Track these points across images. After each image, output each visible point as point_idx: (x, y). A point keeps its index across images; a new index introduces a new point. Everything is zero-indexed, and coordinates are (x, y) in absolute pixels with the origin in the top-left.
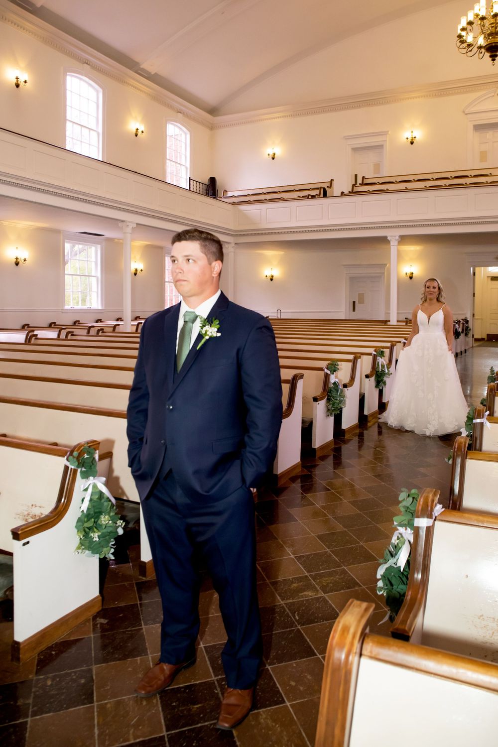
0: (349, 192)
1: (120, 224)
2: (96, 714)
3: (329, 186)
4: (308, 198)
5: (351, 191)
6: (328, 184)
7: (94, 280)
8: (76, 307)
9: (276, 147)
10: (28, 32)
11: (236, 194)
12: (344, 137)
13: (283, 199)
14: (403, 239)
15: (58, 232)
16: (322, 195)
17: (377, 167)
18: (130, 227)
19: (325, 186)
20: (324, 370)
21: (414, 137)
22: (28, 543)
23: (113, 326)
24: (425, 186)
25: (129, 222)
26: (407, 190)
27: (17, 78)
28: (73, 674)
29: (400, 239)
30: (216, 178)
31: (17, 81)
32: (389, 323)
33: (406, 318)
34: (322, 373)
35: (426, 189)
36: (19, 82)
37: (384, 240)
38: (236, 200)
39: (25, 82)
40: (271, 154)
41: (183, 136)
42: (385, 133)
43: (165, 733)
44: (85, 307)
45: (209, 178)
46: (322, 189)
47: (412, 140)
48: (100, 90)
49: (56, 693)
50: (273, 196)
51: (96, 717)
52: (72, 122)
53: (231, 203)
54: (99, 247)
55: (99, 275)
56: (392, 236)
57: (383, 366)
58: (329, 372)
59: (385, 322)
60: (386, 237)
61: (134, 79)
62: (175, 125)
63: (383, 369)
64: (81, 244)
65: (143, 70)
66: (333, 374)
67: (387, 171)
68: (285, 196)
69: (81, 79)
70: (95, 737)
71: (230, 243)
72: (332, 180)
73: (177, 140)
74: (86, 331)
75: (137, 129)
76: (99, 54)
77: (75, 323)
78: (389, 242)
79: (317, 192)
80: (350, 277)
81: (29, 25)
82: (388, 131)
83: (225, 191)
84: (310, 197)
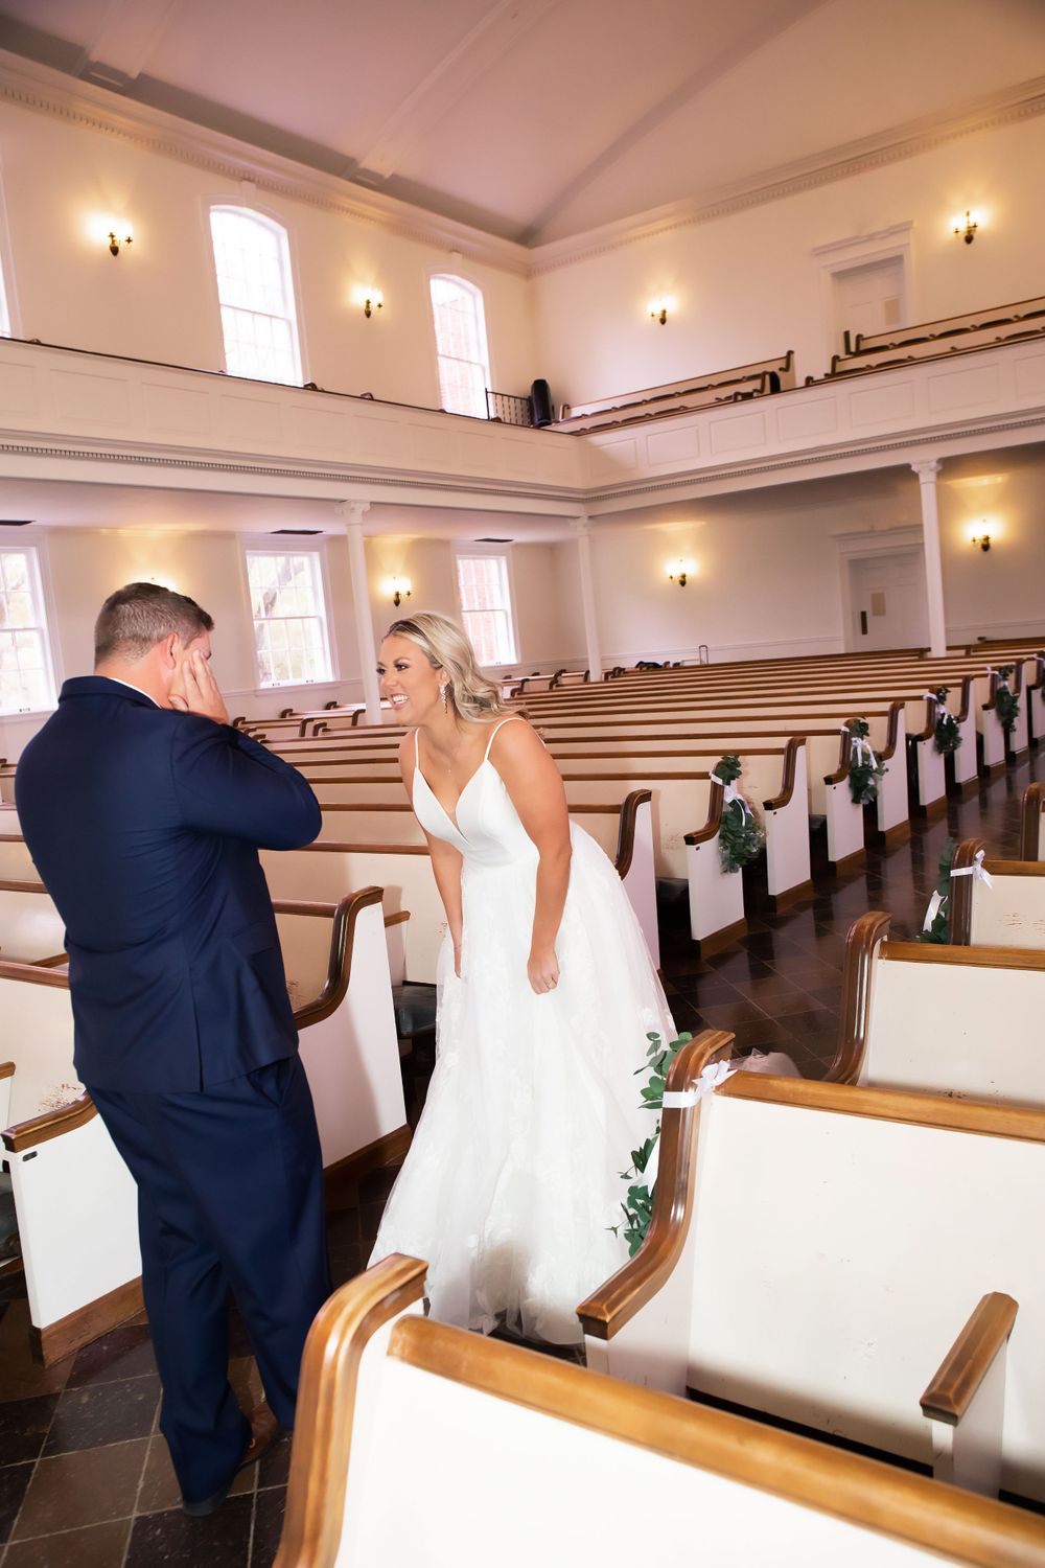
0: (826, 375)
1: (338, 509)
2: (148, 1453)
3: (784, 366)
4: (736, 401)
5: (829, 371)
6: (783, 364)
7: (314, 623)
8: (284, 683)
9: (665, 298)
10: (121, 135)
11: (589, 410)
12: (815, 249)
13: (685, 408)
14: (950, 466)
15: (228, 536)
16: (768, 389)
17: (893, 307)
18: (359, 512)
19: (774, 368)
20: (710, 778)
21: (972, 225)
22: (34, 1155)
23: (352, 714)
24: (998, 338)
25: (356, 502)
26: (955, 353)
27: (112, 236)
28: (128, 1386)
29: (940, 468)
30: (547, 381)
31: (113, 242)
32: (929, 655)
33: (980, 639)
34: (706, 784)
35: (1000, 343)
36: (117, 244)
37: (905, 473)
38: (587, 424)
39: (129, 241)
40: (658, 313)
41: (469, 298)
42: (904, 228)
43: (255, 1490)
44: (301, 681)
45: (532, 383)
46: (767, 378)
47: (969, 232)
48: (283, 232)
49: (91, 1416)
50: (666, 405)
51: (147, 1459)
52: (233, 307)
53: (571, 433)
54: (316, 556)
55: (322, 612)
56: (920, 463)
57: (866, 756)
58: (720, 781)
59: (922, 653)
60: (907, 467)
61: (350, 196)
62: (448, 280)
63: (866, 763)
64: (280, 555)
65: (366, 172)
66: (729, 784)
67: (917, 314)
68: (689, 401)
69: (240, 215)
70: (136, 1493)
71: (578, 518)
72: (790, 353)
73: (457, 310)
74: (297, 730)
75: (368, 302)
76: (272, 155)
77: (284, 714)
78: (915, 476)
79: (757, 384)
80: (851, 562)
81: (124, 120)
82: (911, 222)
83: (567, 407)
84: (740, 398)
